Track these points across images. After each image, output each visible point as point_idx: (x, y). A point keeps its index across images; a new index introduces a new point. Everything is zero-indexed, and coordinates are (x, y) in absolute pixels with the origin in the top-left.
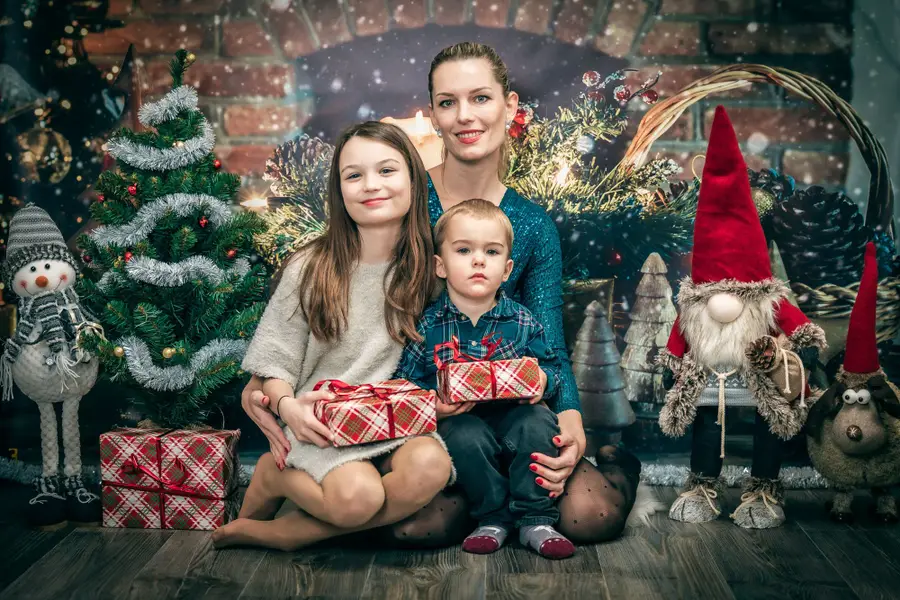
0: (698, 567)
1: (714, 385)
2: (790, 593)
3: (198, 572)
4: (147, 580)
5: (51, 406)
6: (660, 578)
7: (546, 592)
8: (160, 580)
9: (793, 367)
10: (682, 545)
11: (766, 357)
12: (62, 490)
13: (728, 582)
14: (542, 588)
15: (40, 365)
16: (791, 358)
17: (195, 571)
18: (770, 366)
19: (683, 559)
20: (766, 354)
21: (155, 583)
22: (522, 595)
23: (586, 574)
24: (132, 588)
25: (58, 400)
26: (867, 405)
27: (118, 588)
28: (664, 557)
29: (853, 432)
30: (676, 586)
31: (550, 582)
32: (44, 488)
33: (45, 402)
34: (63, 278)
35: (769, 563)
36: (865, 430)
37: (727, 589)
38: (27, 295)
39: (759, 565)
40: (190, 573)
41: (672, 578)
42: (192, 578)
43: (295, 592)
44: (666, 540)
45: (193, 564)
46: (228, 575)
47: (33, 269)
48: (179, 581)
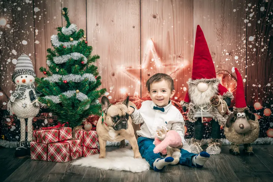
0: (225, 168)
1: (200, 111)
2: (254, 175)
3: (69, 171)
4: (53, 174)
5: (24, 119)
6: (214, 171)
7: (178, 175)
8: (57, 174)
9: (224, 105)
10: (220, 162)
11: (216, 101)
12: (26, 146)
13: (234, 172)
14: (177, 174)
15: (21, 107)
16: (223, 102)
17: (68, 171)
18: (217, 104)
19: (220, 165)
20: (216, 100)
21: (56, 175)
22: (171, 177)
23: (190, 170)
24: (48, 176)
25: (26, 118)
26: (244, 117)
27: (44, 176)
28: (214, 165)
29: (241, 126)
30: (218, 173)
31: (179, 173)
32: (20, 145)
33: (22, 118)
34: (31, 81)
35: (247, 166)
36: (245, 125)
37: (234, 174)
38: (19, 85)
39: (244, 167)
40: (66, 172)
41: (217, 171)
42: (67, 173)
43: (100, 177)
44: (214, 160)
45: (66, 169)
46: (78, 172)
47: (22, 77)
48: (63, 174)
